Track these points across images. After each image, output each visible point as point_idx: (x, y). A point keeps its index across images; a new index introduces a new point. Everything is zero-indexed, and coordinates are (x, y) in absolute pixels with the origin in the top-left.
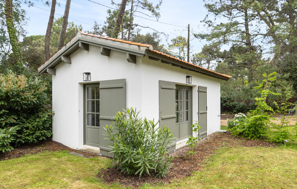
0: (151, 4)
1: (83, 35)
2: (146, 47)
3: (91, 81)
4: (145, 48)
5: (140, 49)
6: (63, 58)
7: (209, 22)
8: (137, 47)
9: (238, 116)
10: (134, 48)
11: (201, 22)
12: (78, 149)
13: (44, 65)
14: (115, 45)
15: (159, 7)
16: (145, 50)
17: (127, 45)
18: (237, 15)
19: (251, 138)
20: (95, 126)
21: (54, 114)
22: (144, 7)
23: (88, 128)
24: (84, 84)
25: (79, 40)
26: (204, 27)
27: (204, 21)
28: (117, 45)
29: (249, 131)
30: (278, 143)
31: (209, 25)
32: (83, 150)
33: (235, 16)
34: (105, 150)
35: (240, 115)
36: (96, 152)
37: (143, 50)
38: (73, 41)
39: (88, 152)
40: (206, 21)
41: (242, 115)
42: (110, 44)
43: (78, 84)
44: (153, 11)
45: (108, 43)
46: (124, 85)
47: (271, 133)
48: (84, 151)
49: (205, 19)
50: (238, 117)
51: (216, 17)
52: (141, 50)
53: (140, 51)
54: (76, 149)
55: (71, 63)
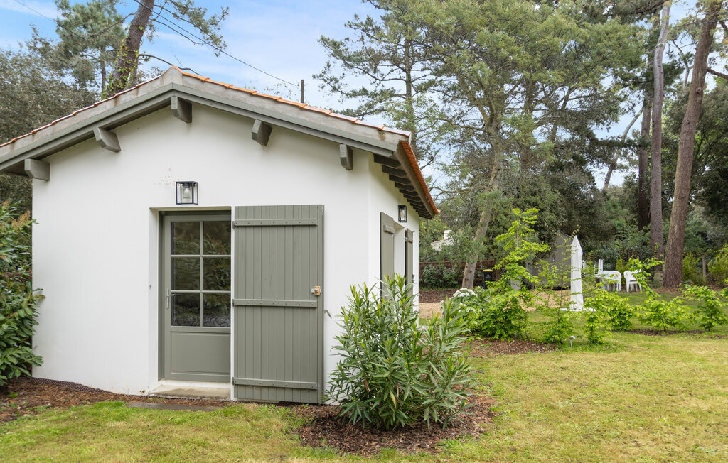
0: (202, 10)
1: (187, 79)
2: (400, 136)
3: (199, 206)
4: (400, 138)
5: (383, 139)
6: (100, 135)
7: (331, 80)
8: (375, 133)
9: (462, 295)
10: (365, 134)
11: (314, 77)
12: (146, 394)
13: (12, 148)
14: (308, 120)
15: (219, 24)
16: (397, 142)
17: (345, 124)
18: (391, 76)
19: (500, 336)
20: (199, 325)
21: (43, 297)
22: (179, 15)
23: (174, 334)
24: (160, 212)
25: (172, 90)
26: (321, 89)
27: (321, 76)
28: (313, 121)
29: (496, 323)
30: (553, 343)
31: (334, 88)
32: (167, 395)
33: (386, 78)
34: (253, 386)
35: (464, 291)
36: (216, 395)
37: (392, 142)
38: (150, 90)
39: (188, 396)
40: (326, 77)
41: (470, 293)
42: (290, 115)
43: (148, 211)
44: (205, 31)
45: (281, 111)
46: (320, 220)
47: (535, 326)
48: (171, 397)
49: (324, 73)
50: (462, 298)
51: (345, 72)
52: (387, 140)
53: (382, 142)
54: (140, 394)
55: (117, 151)
